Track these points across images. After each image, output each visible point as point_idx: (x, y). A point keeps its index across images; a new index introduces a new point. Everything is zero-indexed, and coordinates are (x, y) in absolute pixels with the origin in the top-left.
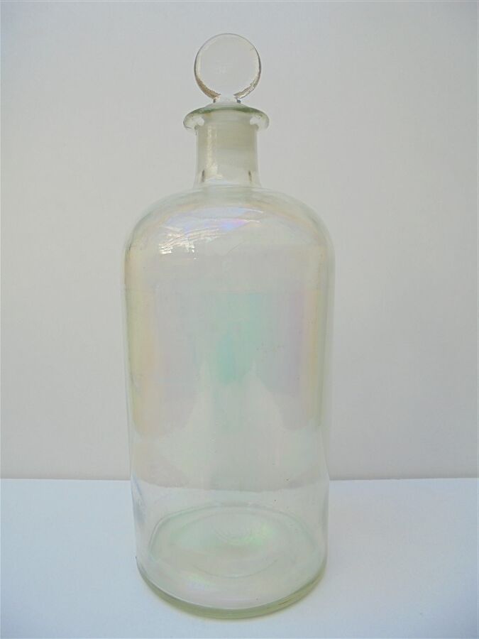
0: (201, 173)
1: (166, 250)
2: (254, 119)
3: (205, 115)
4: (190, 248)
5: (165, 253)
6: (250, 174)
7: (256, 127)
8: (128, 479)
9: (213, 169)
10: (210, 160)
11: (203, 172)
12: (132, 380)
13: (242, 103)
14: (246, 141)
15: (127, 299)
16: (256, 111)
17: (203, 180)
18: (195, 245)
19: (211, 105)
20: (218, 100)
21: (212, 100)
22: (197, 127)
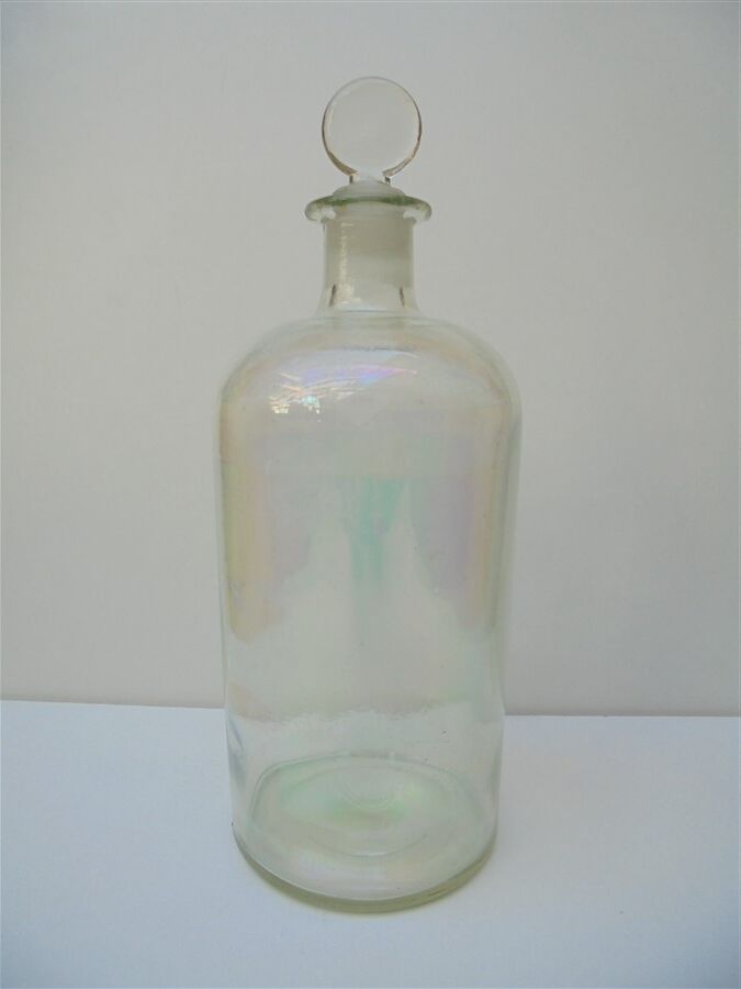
0: (331, 289)
1: (280, 408)
2: (409, 212)
3: (339, 208)
4: (314, 408)
5: (277, 412)
6: (401, 293)
9: (346, 289)
10: (343, 273)
11: (334, 290)
12: (230, 588)
13: (392, 184)
14: (399, 245)
15: (223, 476)
16: (411, 202)
17: (332, 302)
19: (346, 189)
20: (356, 178)
21: (347, 177)
22: (325, 220)
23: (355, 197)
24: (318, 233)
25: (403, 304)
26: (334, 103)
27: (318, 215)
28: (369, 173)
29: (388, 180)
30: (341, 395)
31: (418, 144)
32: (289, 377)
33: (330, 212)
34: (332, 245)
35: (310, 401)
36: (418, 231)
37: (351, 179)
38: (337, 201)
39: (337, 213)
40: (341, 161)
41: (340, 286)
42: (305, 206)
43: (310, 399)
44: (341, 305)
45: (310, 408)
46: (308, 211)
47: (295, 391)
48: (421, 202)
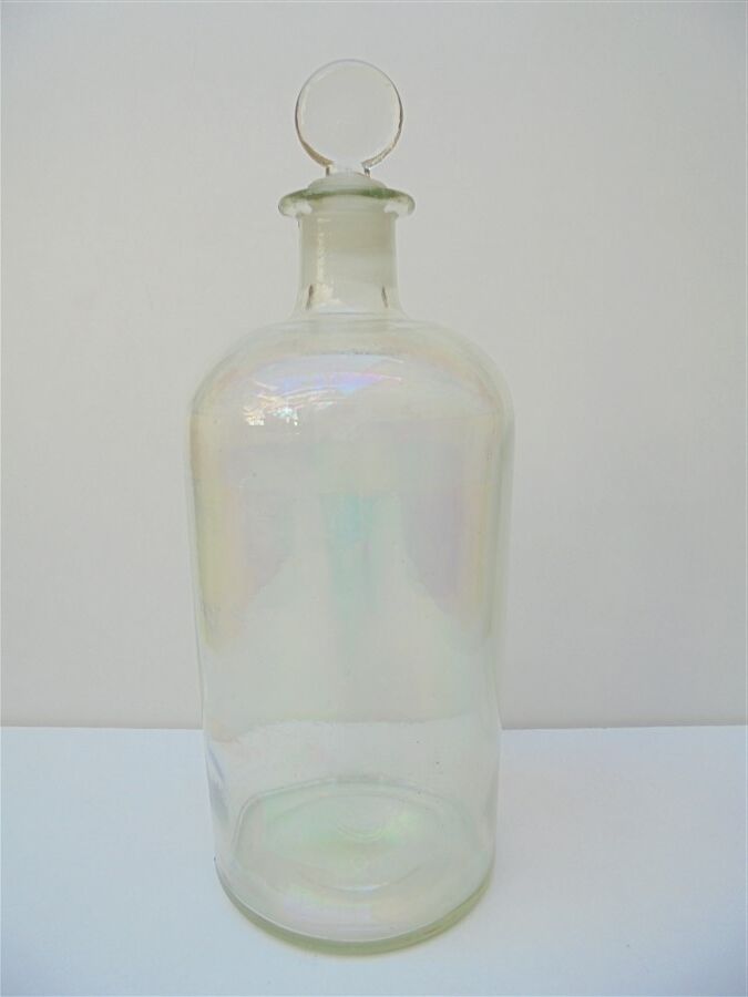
0: (307, 292)
2: (390, 206)
3: (313, 202)
5: (252, 423)
7: (395, 215)
8: (199, 727)
9: (324, 292)
10: (321, 272)
11: (311, 292)
12: (205, 613)
13: (372, 176)
14: (381, 241)
16: (392, 194)
17: (309, 304)
19: (322, 181)
20: (333, 170)
21: (324, 169)
22: (300, 216)
23: (331, 190)
24: (292, 228)
25: (386, 305)
26: (308, 88)
27: (292, 210)
28: (347, 166)
29: (367, 171)
31: (399, 132)
32: (265, 386)
33: (305, 207)
34: (309, 242)
36: (400, 225)
37: (328, 170)
38: (313, 195)
39: (314, 209)
40: (316, 150)
41: (317, 288)
42: (278, 202)
43: (287, 410)
44: (318, 306)
45: (288, 420)
46: (282, 205)
47: (270, 402)
48: (403, 195)
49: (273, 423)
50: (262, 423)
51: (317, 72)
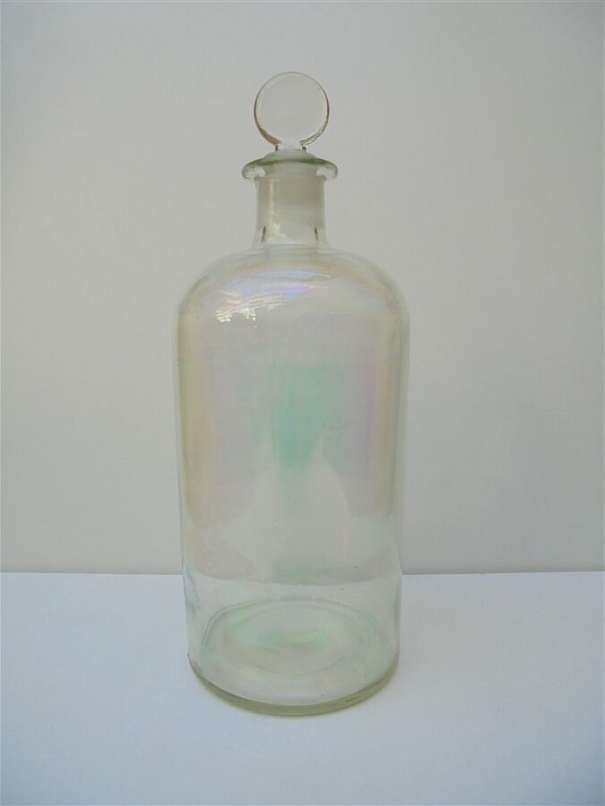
0: (261, 231)
2: (321, 171)
3: (268, 167)
4: (250, 316)
5: (222, 321)
6: (316, 231)
7: (324, 178)
8: (180, 573)
9: (275, 228)
11: (265, 230)
13: (307, 151)
14: (312, 196)
16: (323, 162)
17: (263, 238)
18: (256, 313)
19: (272, 155)
20: (280, 147)
21: (274, 147)
22: (257, 178)
23: (279, 159)
24: (252, 189)
25: (317, 238)
26: (262, 92)
27: (251, 174)
28: (290, 144)
29: (304, 148)
30: (271, 307)
31: (327, 122)
33: (260, 171)
34: (263, 196)
35: (246, 311)
36: (328, 187)
37: (277, 148)
38: (266, 163)
39: (268, 173)
40: (268, 133)
41: (268, 228)
42: (242, 167)
43: (247, 309)
44: (270, 240)
46: (244, 173)
47: (236, 305)
48: (330, 163)
49: (238, 318)
50: (229, 320)
51: (270, 80)
